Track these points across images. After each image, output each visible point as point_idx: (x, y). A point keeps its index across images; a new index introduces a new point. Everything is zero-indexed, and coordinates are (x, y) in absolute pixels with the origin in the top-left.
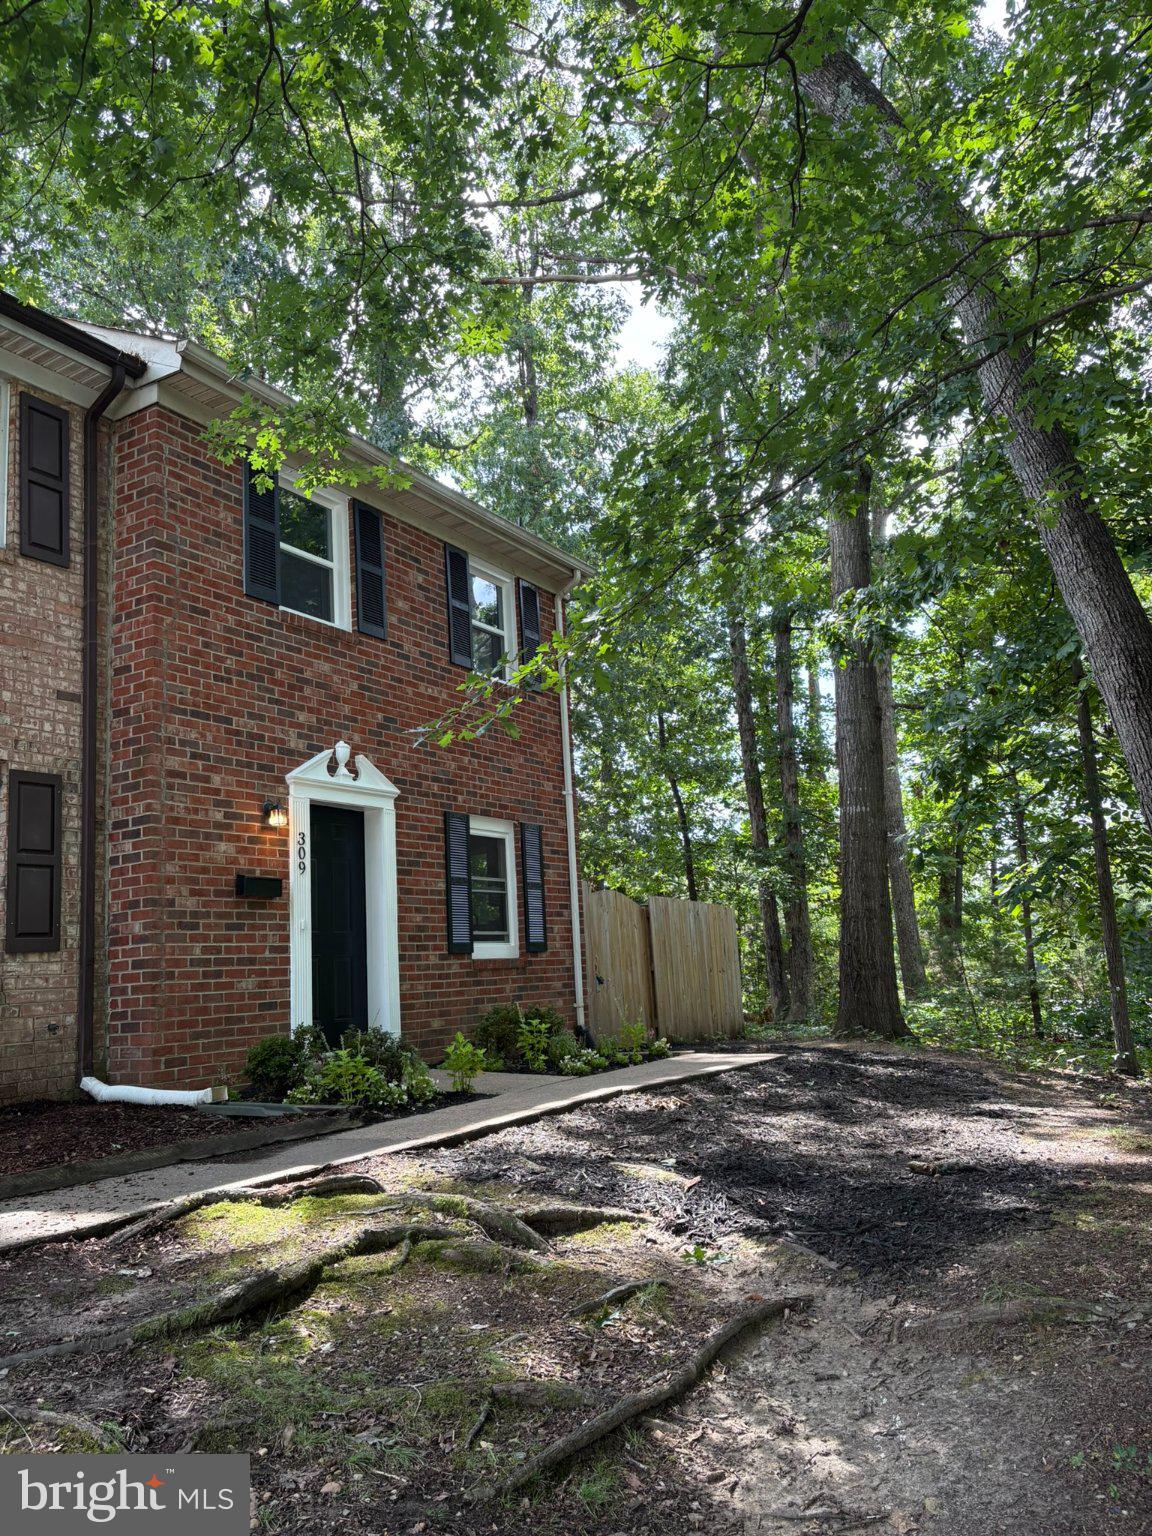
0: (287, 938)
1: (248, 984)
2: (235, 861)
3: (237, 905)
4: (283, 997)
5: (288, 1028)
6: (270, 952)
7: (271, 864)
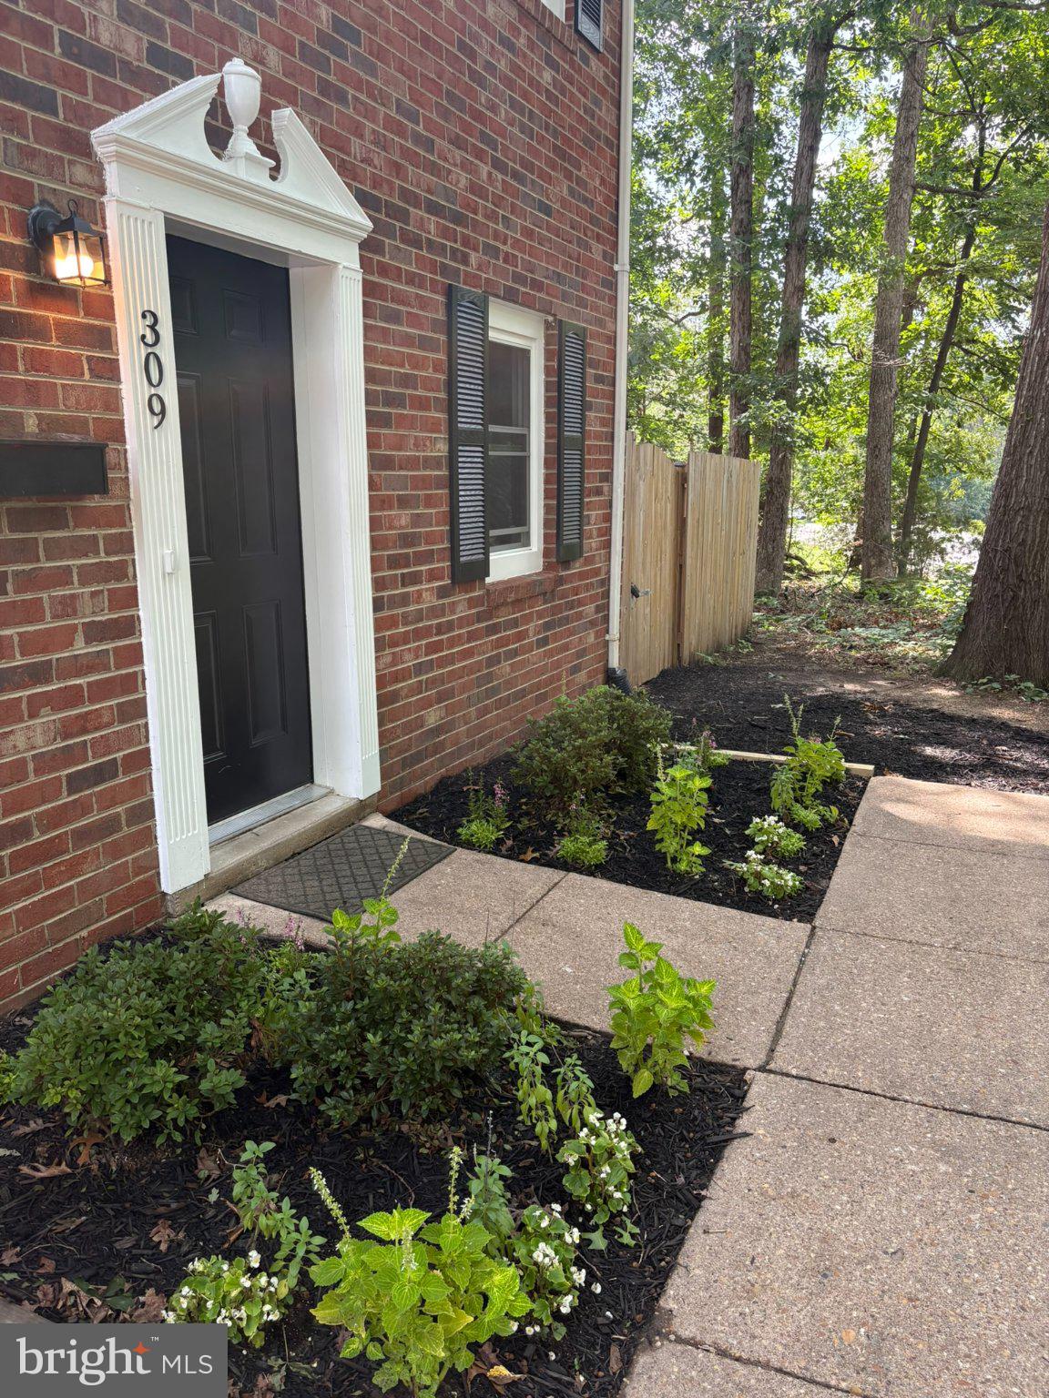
0: (131, 597)
1: (33, 736)
4: (130, 744)
5: (147, 811)
6: (88, 641)
7: (68, 398)
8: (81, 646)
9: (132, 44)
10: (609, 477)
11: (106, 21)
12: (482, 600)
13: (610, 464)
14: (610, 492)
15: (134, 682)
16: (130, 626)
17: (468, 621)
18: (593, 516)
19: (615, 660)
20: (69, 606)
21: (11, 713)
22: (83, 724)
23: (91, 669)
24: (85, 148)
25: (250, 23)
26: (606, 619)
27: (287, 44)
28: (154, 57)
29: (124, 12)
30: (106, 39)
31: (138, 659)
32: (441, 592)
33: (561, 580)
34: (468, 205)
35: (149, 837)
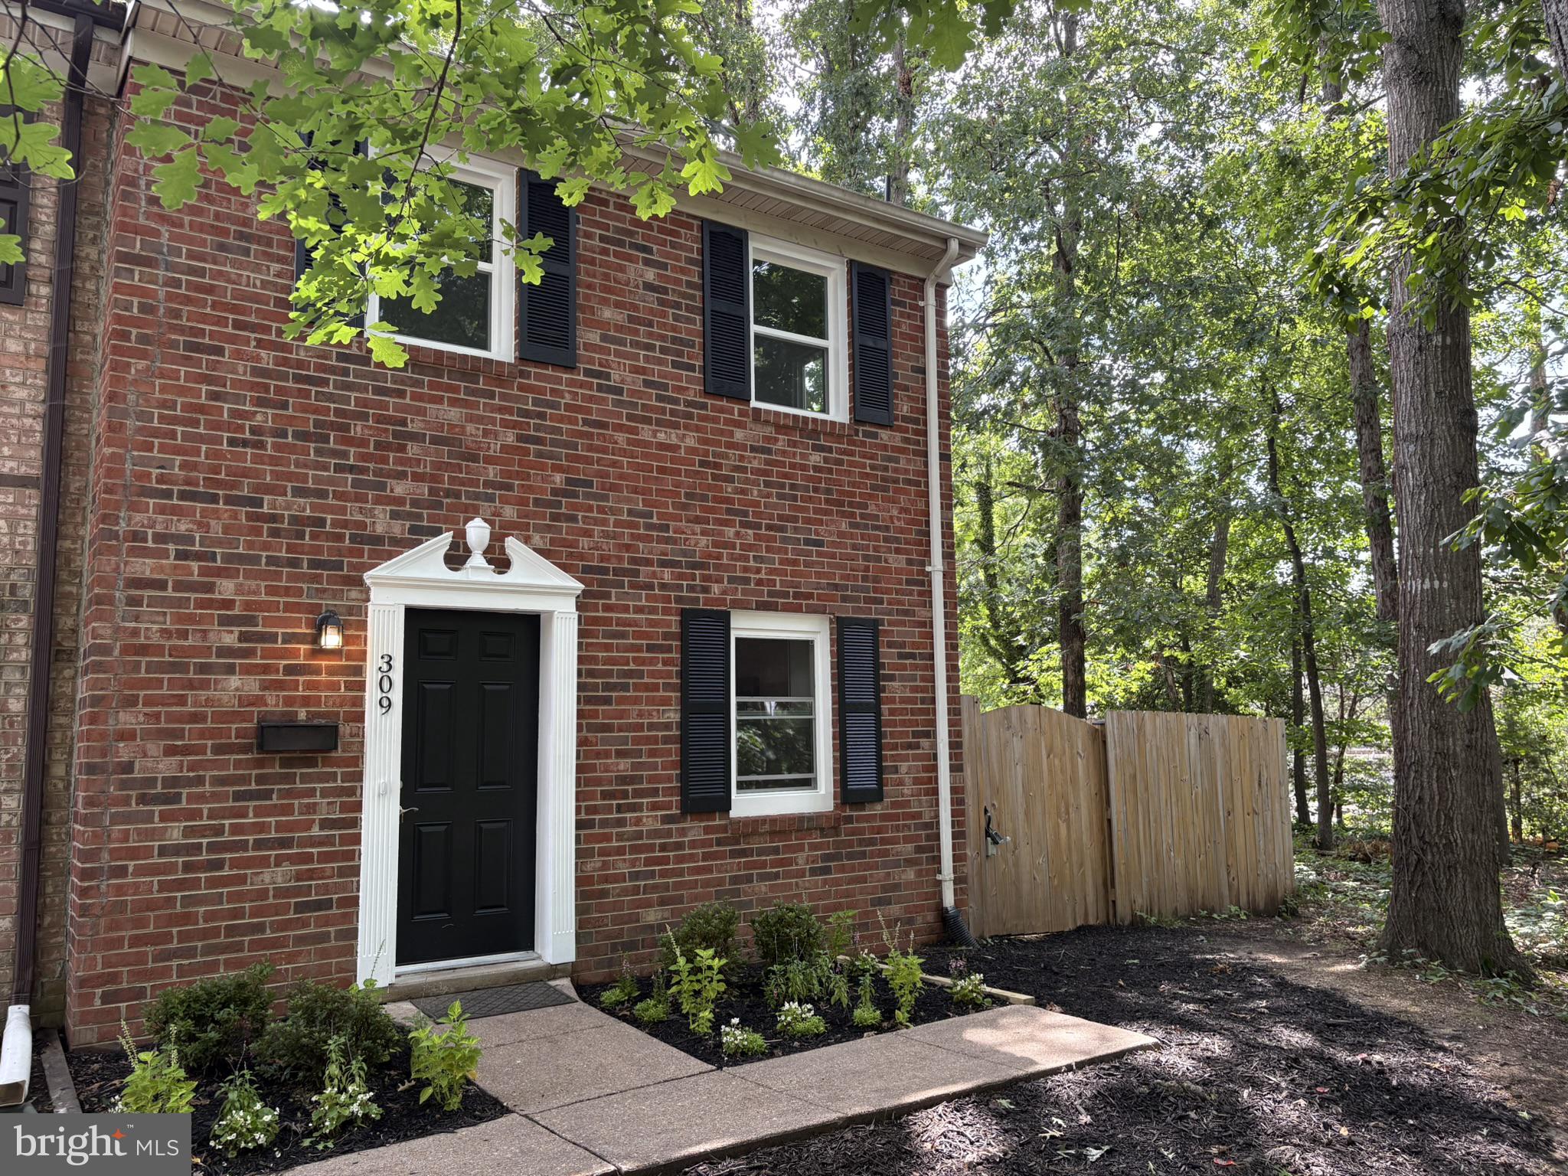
0: (358, 808)
1: (276, 877)
2: (259, 701)
3: (259, 764)
4: (345, 891)
5: (353, 934)
6: (321, 828)
7: (328, 701)
8: (316, 831)
9: (399, 528)
10: (931, 735)
11: (381, 522)
12: (724, 828)
13: (933, 723)
14: (934, 746)
15: (353, 855)
16: (355, 823)
17: (704, 843)
18: (904, 766)
19: (949, 900)
20: (312, 808)
21: (264, 862)
22: (311, 875)
23: (321, 844)
24: (360, 582)
25: (490, 498)
26: (937, 860)
27: (523, 502)
28: (413, 530)
29: (395, 515)
30: (380, 530)
31: (358, 842)
32: (667, 819)
33: (849, 820)
34: (710, 556)
35: (352, 951)
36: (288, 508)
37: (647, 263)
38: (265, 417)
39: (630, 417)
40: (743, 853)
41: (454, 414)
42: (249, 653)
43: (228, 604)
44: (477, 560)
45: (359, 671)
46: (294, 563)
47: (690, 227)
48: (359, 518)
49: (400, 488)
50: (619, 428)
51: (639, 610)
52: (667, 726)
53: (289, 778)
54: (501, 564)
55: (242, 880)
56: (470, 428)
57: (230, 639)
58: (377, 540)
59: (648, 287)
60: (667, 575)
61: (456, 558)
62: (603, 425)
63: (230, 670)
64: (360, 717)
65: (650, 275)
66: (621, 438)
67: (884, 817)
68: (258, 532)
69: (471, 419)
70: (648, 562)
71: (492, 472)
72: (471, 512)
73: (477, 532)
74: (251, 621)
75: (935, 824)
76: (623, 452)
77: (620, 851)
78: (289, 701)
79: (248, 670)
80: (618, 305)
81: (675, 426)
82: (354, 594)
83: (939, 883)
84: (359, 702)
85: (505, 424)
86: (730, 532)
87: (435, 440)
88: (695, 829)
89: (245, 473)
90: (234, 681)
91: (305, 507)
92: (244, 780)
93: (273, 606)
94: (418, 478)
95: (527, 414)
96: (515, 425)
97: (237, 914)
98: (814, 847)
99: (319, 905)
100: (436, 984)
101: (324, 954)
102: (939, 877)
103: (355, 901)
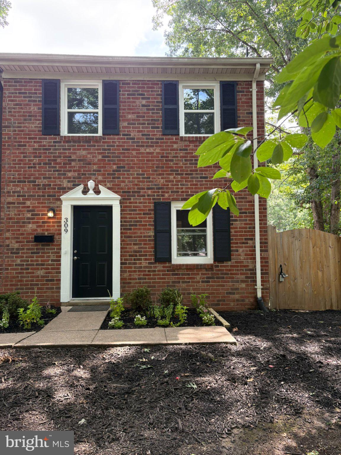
0: (60, 257)
1: (41, 273)
2: (36, 230)
3: (37, 245)
4: (57, 277)
5: (59, 288)
7: (52, 230)
8: (50, 262)
9: (70, 185)
10: (253, 239)
11: (65, 184)
12: (170, 267)
13: (254, 235)
14: (254, 243)
15: (59, 269)
16: (60, 261)
17: (163, 271)
18: (241, 250)
19: (259, 295)
20: (49, 257)
21: (38, 269)
22: (49, 273)
23: (51, 265)
24: (60, 200)
25: (95, 175)
26: (255, 281)
27: (104, 175)
28: (74, 185)
29: (69, 182)
30: (65, 186)
31: (60, 265)
32: (149, 263)
33: (217, 266)
34: (164, 185)
35: (59, 292)
36: (42, 182)
37: (143, 98)
38: (36, 160)
39: (137, 146)
40: (177, 274)
41: (84, 153)
42: (33, 219)
43: (29, 207)
44: (91, 192)
45: (60, 222)
46: (44, 196)
47: (157, 84)
48: (59, 183)
49: (70, 174)
50: (133, 150)
51: (140, 203)
52: (150, 236)
53: (43, 249)
54: (97, 192)
55: (33, 273)
56: (89, 156)
57: (29, 215)
58: (65, 188)
59: (143, 106)
60: (149, 192)
61: (85, 191)
62: (129, 150)
63: (29, 223)
64: (60, 234)
65: (144, 102)
66: (134, 153)
67: (231, 266)
68: (35, 189)
69: (89, 153)
70: (143, 189)
71: (95, 167)
72: (89, 179)
73: (91, 184)
74: (33, 211)
75: (254, 269)
76: (135, 157)
77: (135, 271)
78: (43, 230)
79: (33, 223)
80: (133, 113)
81: (152, 146)
82: (58, 203)
83: (256, 289)
84: (60, 230)
85: (99, 153)
86: (171, 177)
87: (79, 161)
88: (159, 267)
89: (32, 175)
90: (30, 225)
91: (46, 182)
92: (33, 249)
93: (39, 207)
94: (74, 171)
95: (105, 150)
96: (101, 153)
97: (32, 281)
98: (202, 274)
99: (51, 280)
100: (80, 303)
101: (53, 292)
102: (255, 287)
103: (60, 280)
